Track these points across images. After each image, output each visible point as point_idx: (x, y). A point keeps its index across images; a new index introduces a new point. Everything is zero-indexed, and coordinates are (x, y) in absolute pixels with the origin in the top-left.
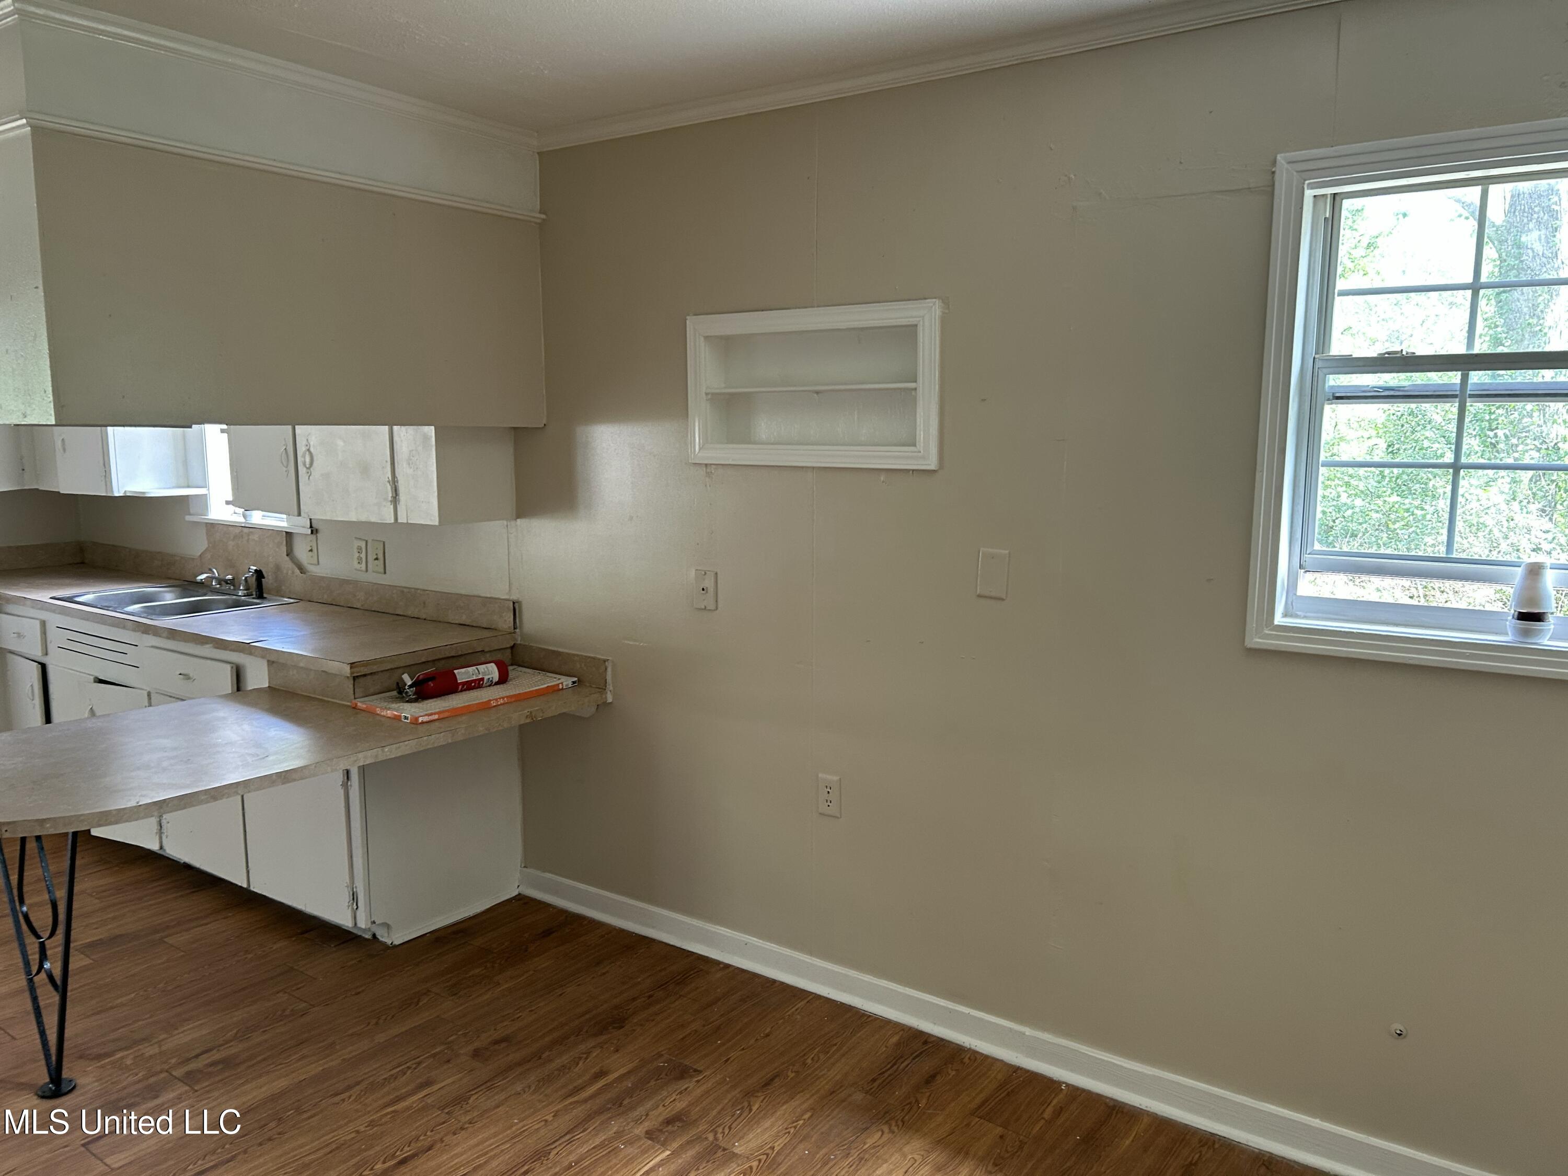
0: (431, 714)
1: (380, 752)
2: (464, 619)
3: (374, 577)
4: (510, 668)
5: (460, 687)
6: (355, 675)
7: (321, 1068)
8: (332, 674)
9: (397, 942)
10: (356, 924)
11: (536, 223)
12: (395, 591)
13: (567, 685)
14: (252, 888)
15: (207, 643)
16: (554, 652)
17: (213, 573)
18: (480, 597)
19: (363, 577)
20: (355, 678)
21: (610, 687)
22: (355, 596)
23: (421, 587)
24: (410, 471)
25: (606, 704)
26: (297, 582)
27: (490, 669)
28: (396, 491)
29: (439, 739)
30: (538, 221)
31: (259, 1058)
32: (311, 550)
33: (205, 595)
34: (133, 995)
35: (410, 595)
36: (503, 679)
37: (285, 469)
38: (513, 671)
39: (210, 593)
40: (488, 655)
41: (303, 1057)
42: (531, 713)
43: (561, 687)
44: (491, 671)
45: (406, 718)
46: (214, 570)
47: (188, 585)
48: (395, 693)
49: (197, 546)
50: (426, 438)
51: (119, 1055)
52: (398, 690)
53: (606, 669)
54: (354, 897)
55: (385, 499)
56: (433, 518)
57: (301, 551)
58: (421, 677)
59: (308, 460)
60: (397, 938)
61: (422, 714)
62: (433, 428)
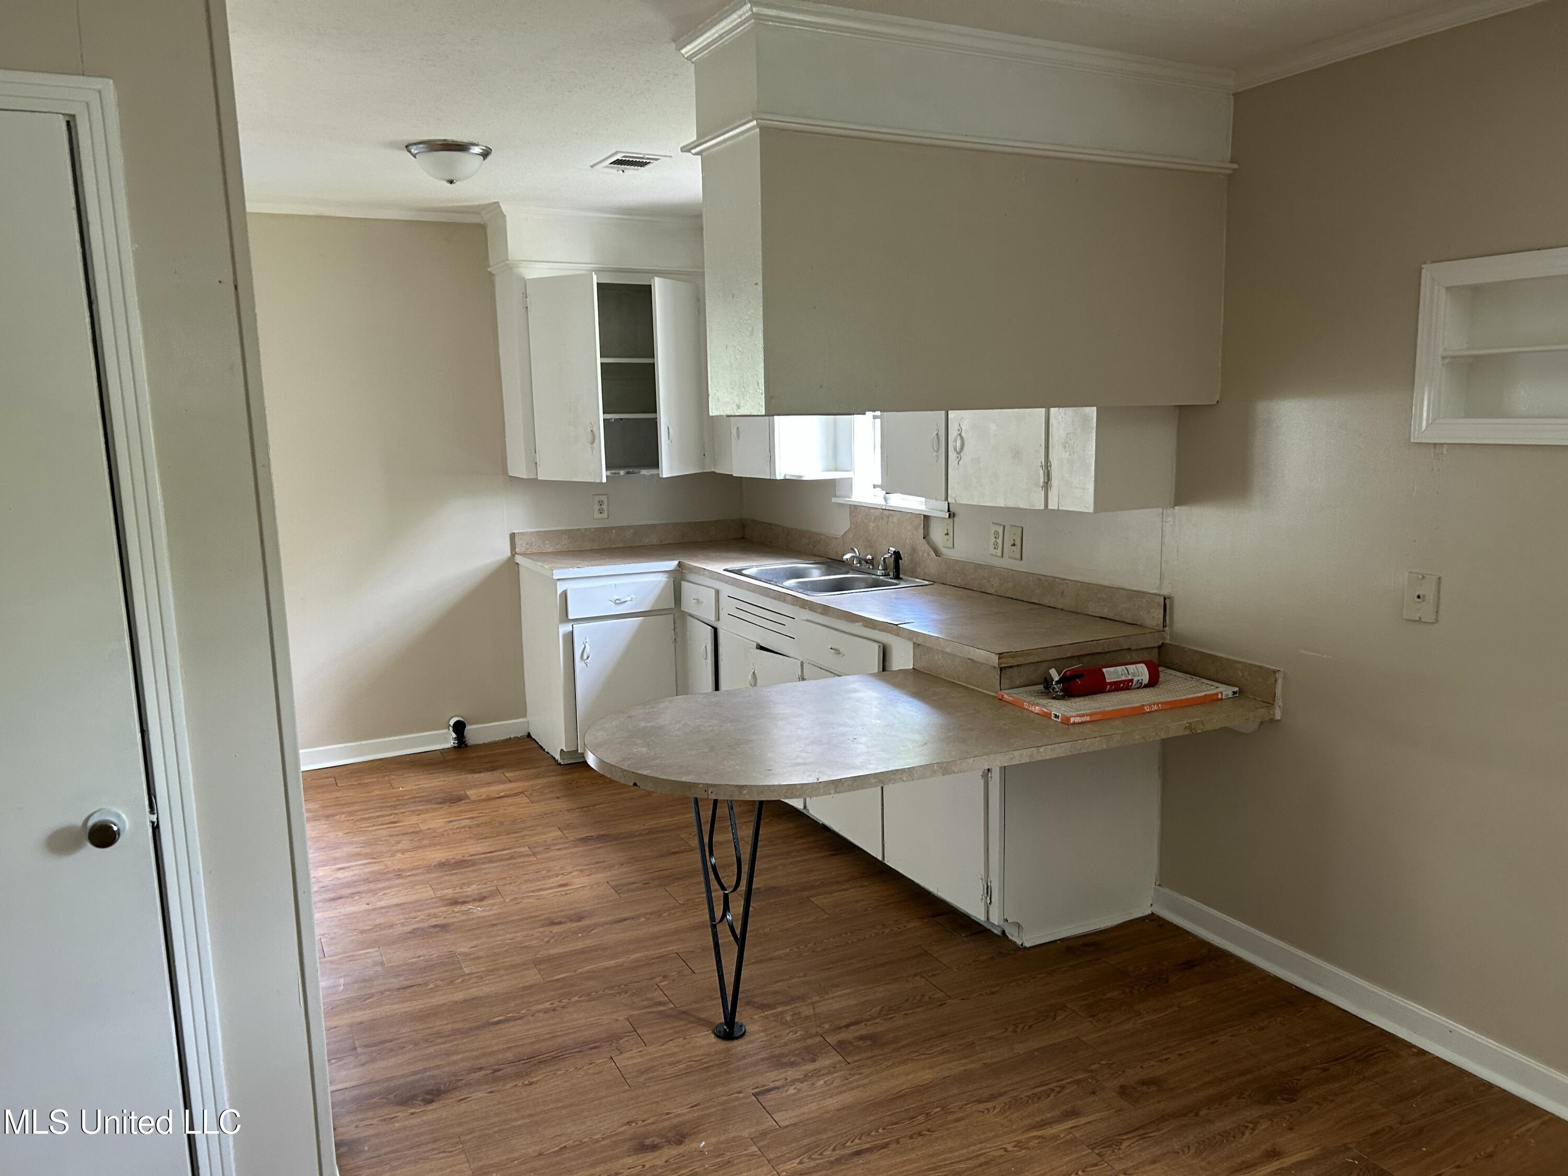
0: (1083, 716)
1: (1036, 752)
2: (1106, 612)
3: (1007, 563)
4: (1160, 669)
5: (1108, 687)
6: (1003, 665)
7: (963, 1068)
8: (978, 662)
9: (1027, 945)
10: (988, 919)
11: (1224, 175)
12: (1031, 578)
13: (1227, 695)
14: (886, 862)
15: (858, 622)
16: (1210, 656)
17: (855, 553)
18: (1125, 589)
19: (998, 562)
20: (1001, 669)
21: (1279, 702)
22: (989, 581)
23: (1061, 576)
24: (1065, 455)
25: (1272, 721)
26: (931, 565)
27: (1140, 670)
28: (1048, 476)
29: (1094, 744)
30: (1230, 172)
31: (904, 1043)
32: (947, 534)
33: (847, 573)
34: (788, 950)
35: (1050, 584)
36: (1153, 682)
37: (935, 454)
38: (1164, 674)
39: (851, 571)
40: (1134, 654)
41: (944, 1052)
42: (1190, 724)
43: (1220, 696)
44: (1141, 672)
45: (1056, 716)
46: (856, 550)
47: (832, 563)
48: (1041, 687)
49: (840, 526)
50: (1086, 419)
51: (780, 1009)
52: (1046, 685)
53: (1276, 681)
54: (988, 891)
55: (1037, 485)
56: (1087, 505)
57: (937, 535)
58: (1068, 673)
59: (959, 444)
60: (1028, 939)
61: (1073, 714)
62: (1095, 409)
